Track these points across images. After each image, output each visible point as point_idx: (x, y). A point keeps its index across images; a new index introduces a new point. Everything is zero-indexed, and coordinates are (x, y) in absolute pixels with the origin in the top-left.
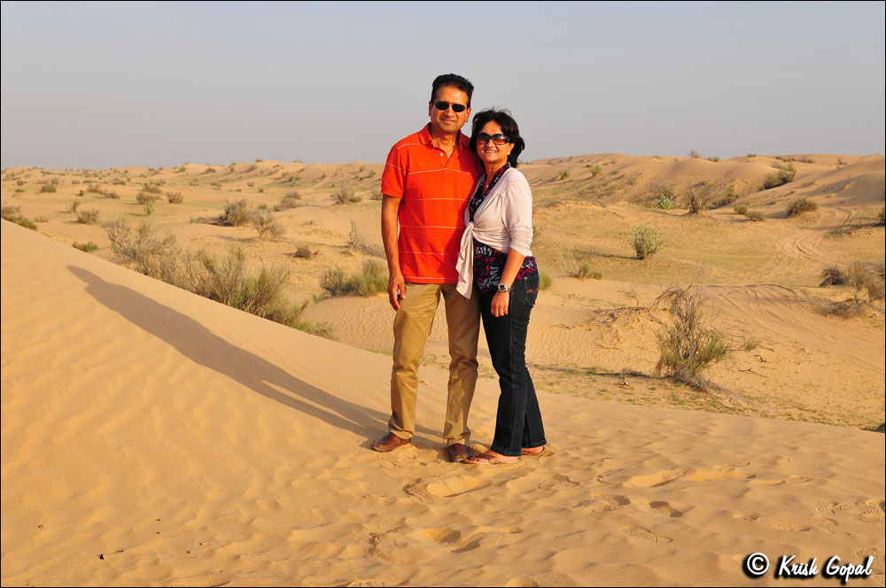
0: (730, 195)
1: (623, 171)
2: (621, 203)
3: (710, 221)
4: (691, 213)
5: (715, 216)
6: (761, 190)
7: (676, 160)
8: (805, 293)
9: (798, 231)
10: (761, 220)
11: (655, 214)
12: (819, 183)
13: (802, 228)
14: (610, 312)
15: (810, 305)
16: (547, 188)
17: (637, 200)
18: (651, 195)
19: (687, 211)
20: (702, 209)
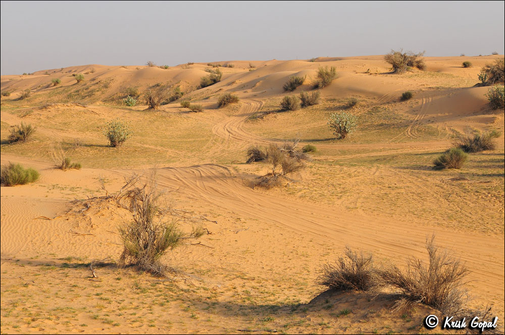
0: (177, 93)
1: (101, 78)
2: (98, 103)
3: (164, 114)
4: (150, 108)
5: (167, 110)
6: (198, 88)
7: (137, 68)
8: (236, 170)
9: (227, 118)
10: (200, 111)
11: (123, 110)
12: (239, 82)
13: (229, 116)
14: (84, 202)
15: (241, 181)
16: (43, 92)
17: (111, 100)
18: (121, 95)
19: (147, 107)
20: (157, 106)
